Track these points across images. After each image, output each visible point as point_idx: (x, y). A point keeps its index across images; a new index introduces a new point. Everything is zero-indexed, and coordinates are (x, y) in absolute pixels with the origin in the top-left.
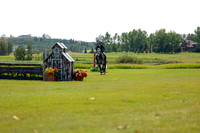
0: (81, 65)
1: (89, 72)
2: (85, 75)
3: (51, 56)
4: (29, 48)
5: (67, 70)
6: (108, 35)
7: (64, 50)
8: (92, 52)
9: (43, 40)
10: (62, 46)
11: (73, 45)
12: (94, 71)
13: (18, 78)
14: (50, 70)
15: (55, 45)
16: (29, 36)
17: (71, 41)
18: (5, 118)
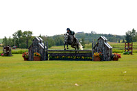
0: (116, 51)
1: (122, 55)
2: (120, 57)
3: (97, 45)
4: (82, 40)
5: (108, 54)
6: (134, 30)
7: (106, 41)
8: (124, 42)
9: (92, 35)
10: (104, 38)
11: (111, 38)
12: (125, 54)
13: (77, 60)
14: (97, 54)
15: (100, 38)
16: (82, 33)
17: (110, 35)
18: (70, 85)
